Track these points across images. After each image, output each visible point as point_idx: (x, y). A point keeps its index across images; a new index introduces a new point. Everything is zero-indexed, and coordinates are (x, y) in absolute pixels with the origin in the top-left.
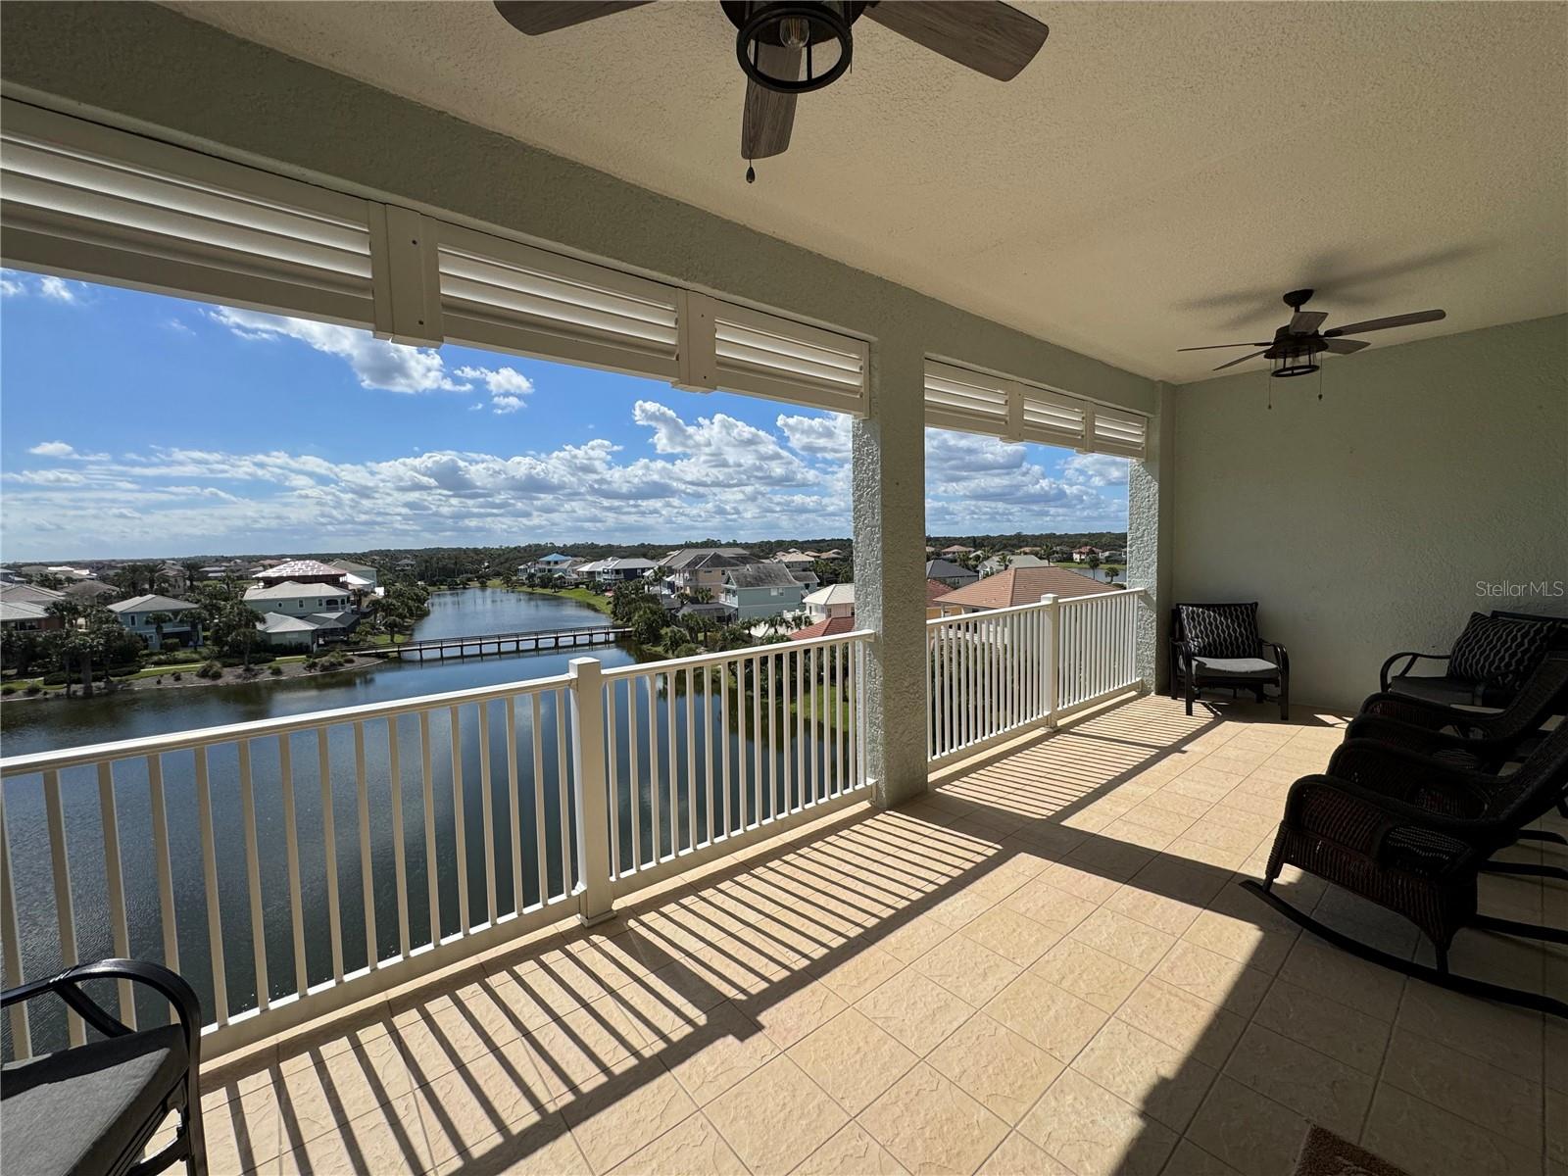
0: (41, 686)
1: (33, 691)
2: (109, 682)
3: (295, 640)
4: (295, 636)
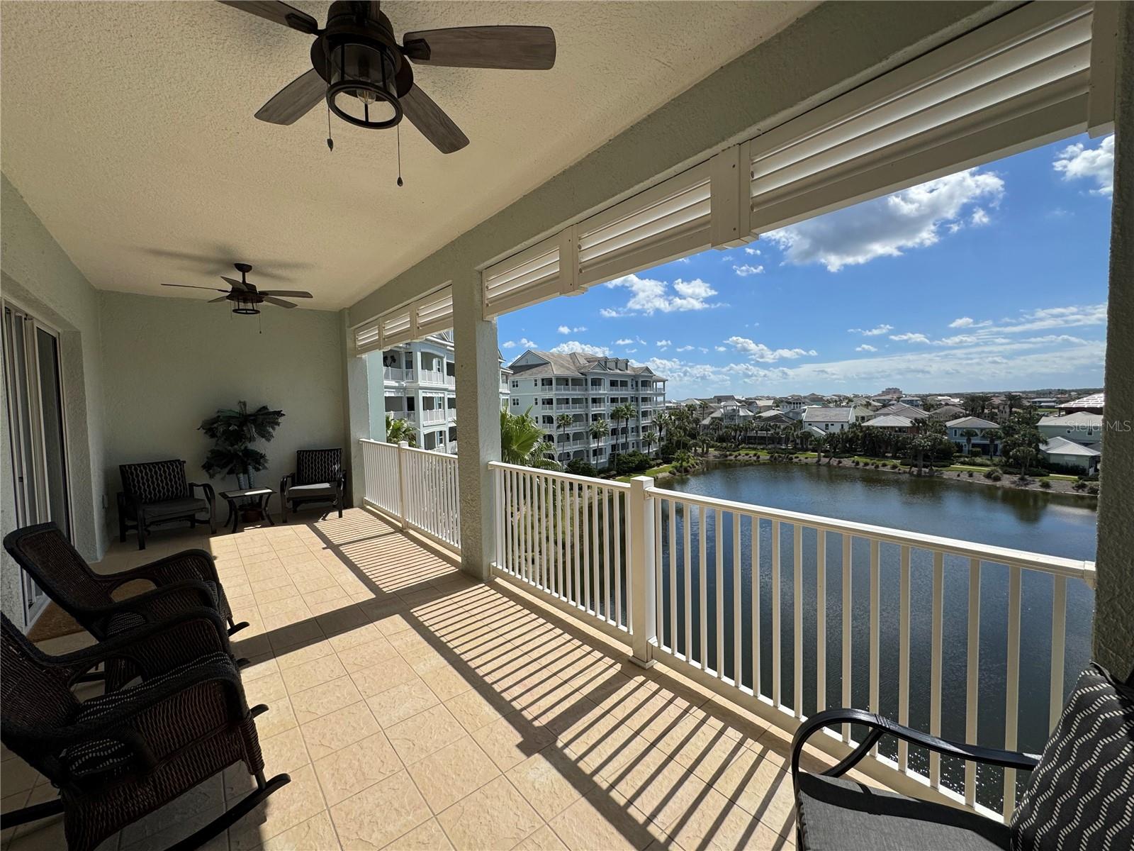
0: (898, 465)
1: (894, 467)
2: (931, 469)
3: (1072, 462)
4: (1074, 459)
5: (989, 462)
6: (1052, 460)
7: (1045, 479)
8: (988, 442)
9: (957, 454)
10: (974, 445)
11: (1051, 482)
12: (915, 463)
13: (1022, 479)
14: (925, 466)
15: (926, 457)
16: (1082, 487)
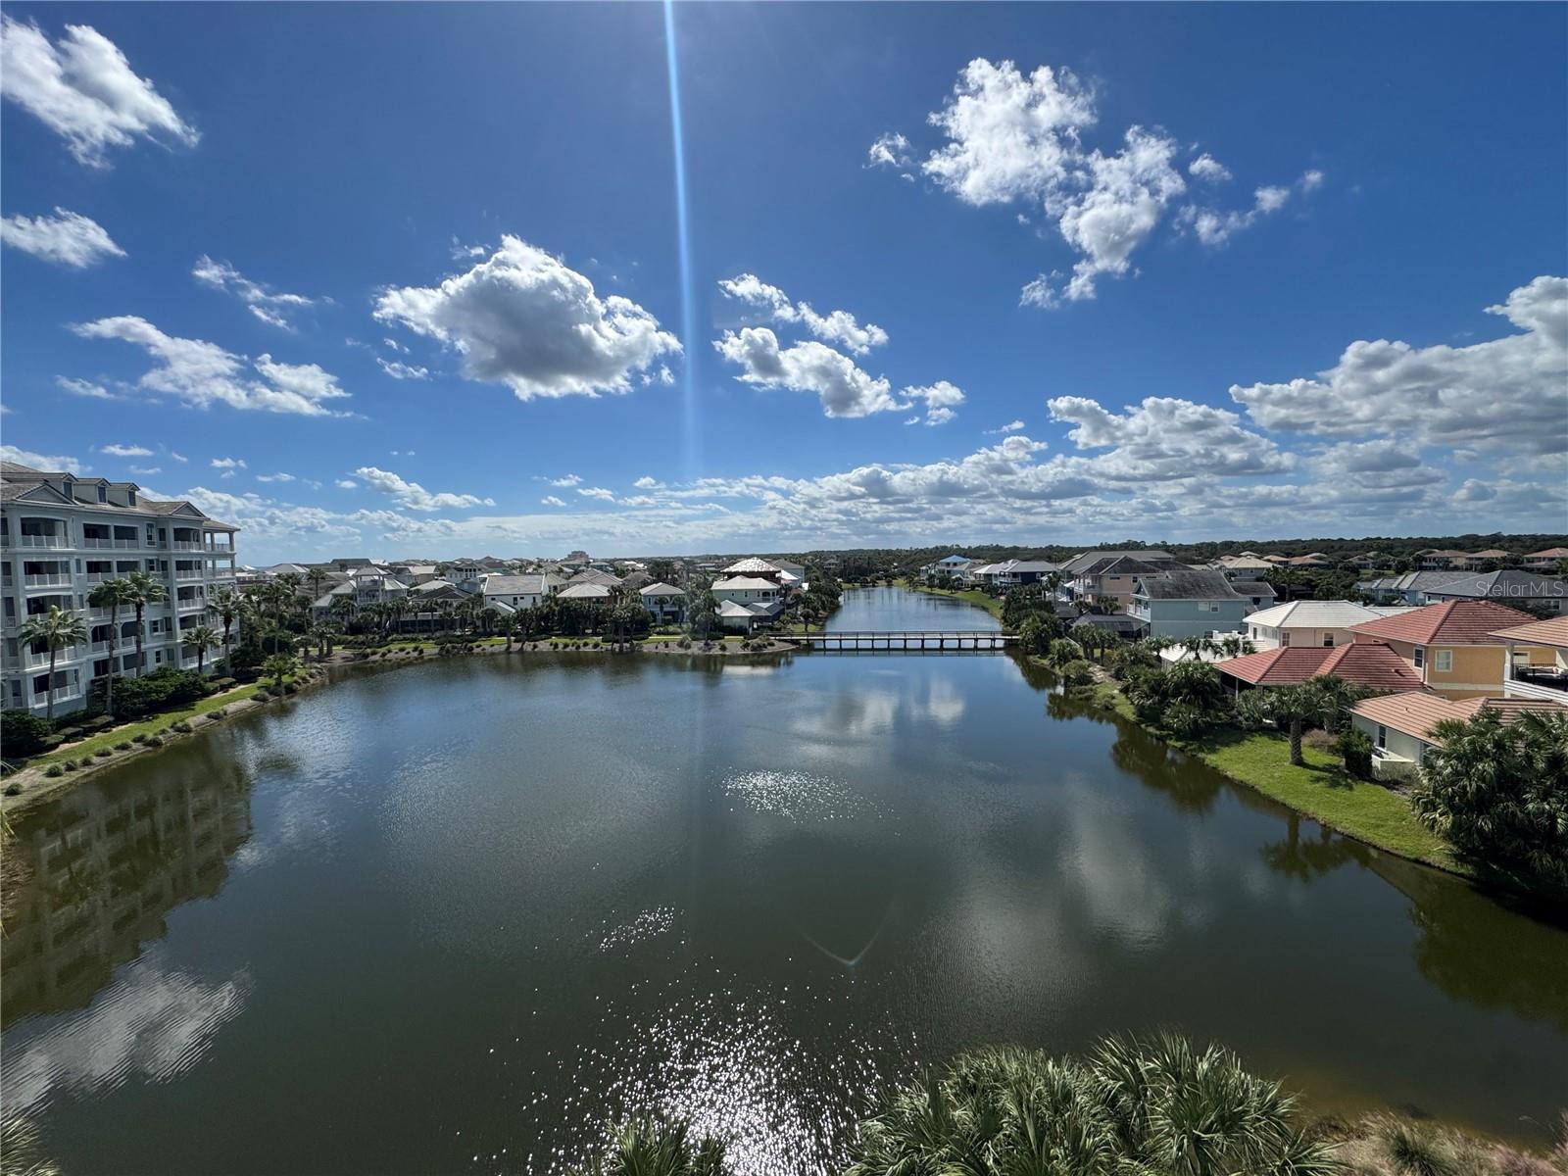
0: (600, 642)
1: (596, 645)
2: (632, 644)
3: (737, 623)
4: (739, 620)
5: (679, 630)
6: (726, 623)
7: (722, 641)
8: (677, 609)
9: (653, 624)
10: (666, 614)
11: (727, 645)
12: (617, 638)
13: (706, 644)
14: (626, 641)
15: (627, 631)
16: (746, 646)
